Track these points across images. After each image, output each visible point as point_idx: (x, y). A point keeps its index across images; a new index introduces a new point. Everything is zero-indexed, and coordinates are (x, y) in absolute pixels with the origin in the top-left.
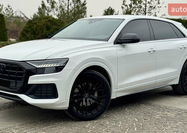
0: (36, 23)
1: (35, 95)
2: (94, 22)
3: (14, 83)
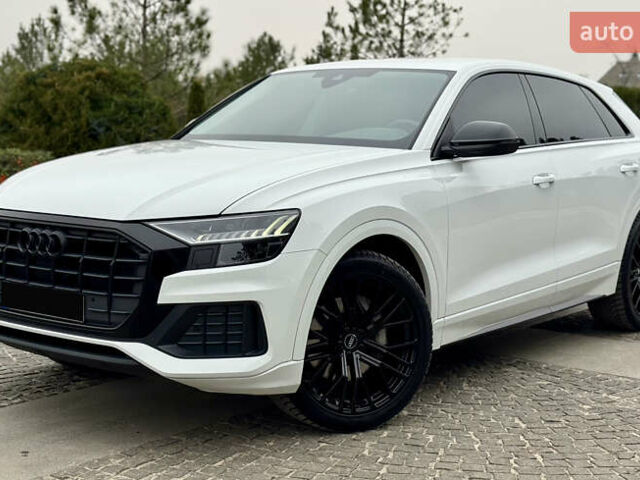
0: (51, 85)
1: (181, 346)
2: (340, 81)
3: (105, 302)
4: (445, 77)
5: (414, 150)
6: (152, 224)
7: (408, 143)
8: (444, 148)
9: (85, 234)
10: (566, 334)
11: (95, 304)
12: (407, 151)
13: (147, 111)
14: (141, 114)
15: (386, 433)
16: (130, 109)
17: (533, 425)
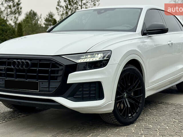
1: (74, 97)
2: (103, 12)
3: (47, 84)
5: (136, 32)
6: (63, 56)
7: (134, 30)
8: (145, 32)
9: (39, 61)
11: (43, 84)
13: (8, 31)
15: (135, 125)
16: (3, 30)
17: (180, 121)
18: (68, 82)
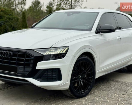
4: (97, 14)
5: (92, 31)
7: (90, 30)
8: (98, 31)
9: (18, 52)
10: (121, 73)
12: (90, 32)
13: (14, 19)
14: (12, 20)
15: (86, 98)
16: (9, 19)
17: (119, 96)
18: (36, 69)
